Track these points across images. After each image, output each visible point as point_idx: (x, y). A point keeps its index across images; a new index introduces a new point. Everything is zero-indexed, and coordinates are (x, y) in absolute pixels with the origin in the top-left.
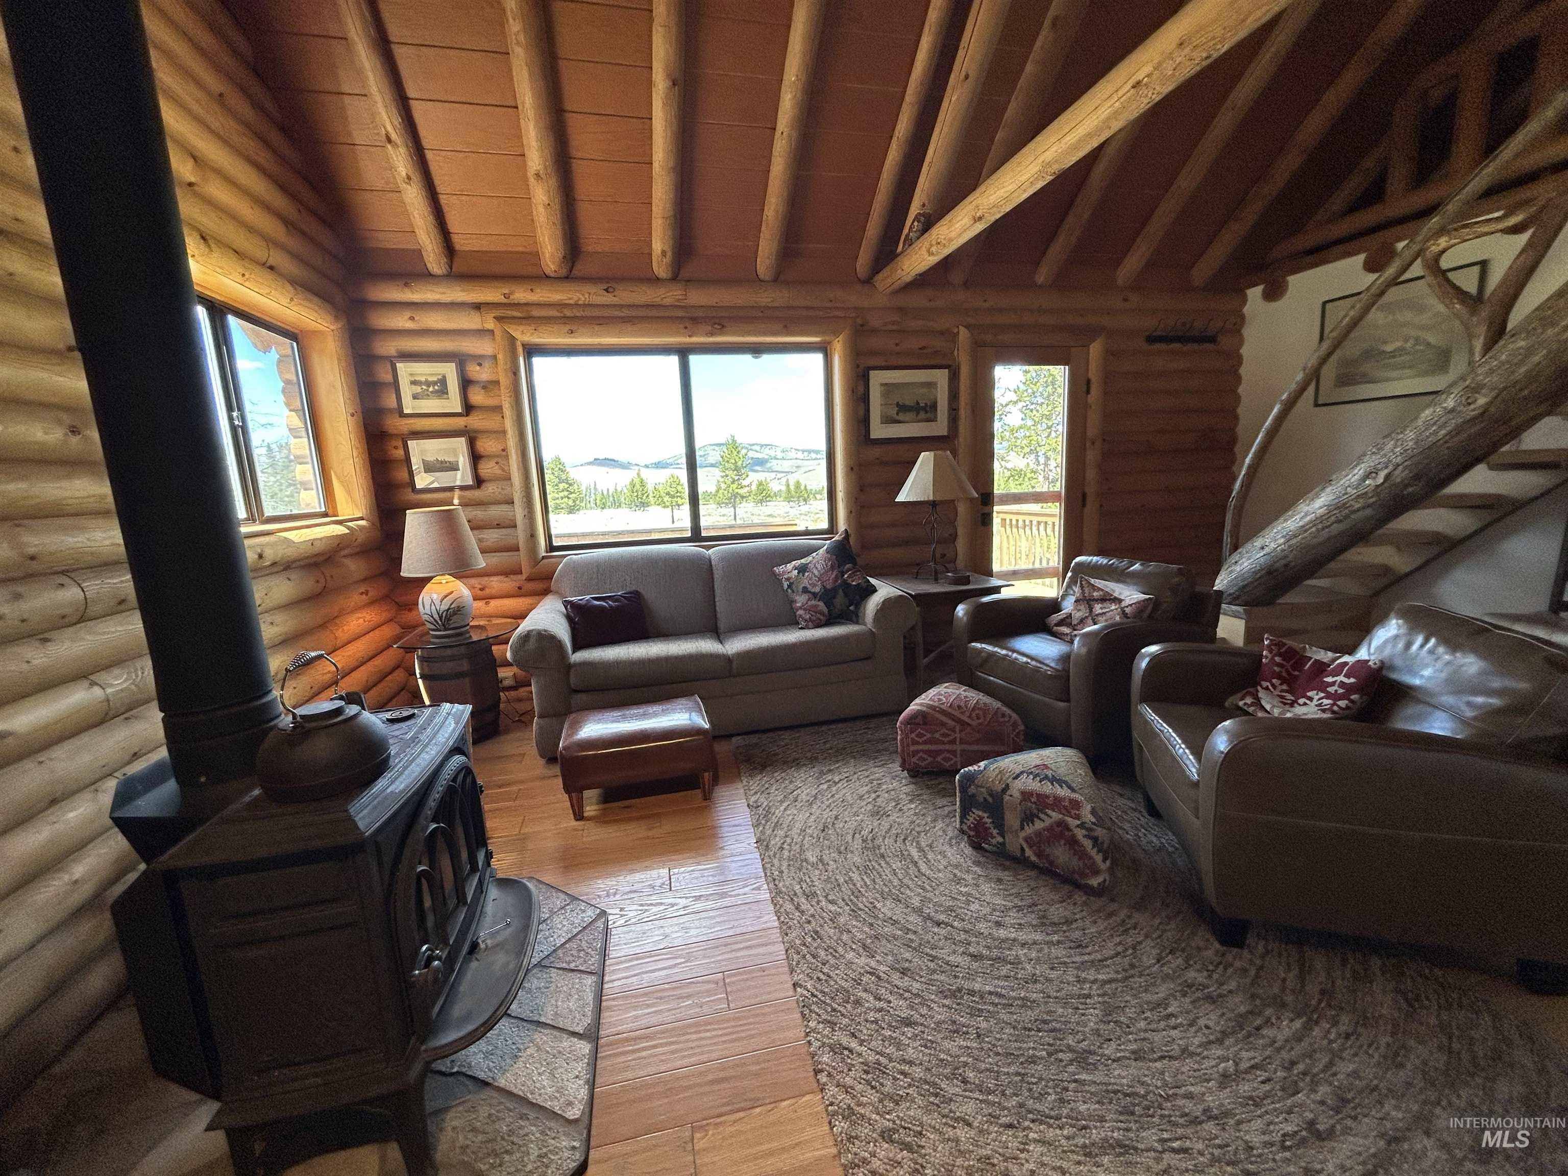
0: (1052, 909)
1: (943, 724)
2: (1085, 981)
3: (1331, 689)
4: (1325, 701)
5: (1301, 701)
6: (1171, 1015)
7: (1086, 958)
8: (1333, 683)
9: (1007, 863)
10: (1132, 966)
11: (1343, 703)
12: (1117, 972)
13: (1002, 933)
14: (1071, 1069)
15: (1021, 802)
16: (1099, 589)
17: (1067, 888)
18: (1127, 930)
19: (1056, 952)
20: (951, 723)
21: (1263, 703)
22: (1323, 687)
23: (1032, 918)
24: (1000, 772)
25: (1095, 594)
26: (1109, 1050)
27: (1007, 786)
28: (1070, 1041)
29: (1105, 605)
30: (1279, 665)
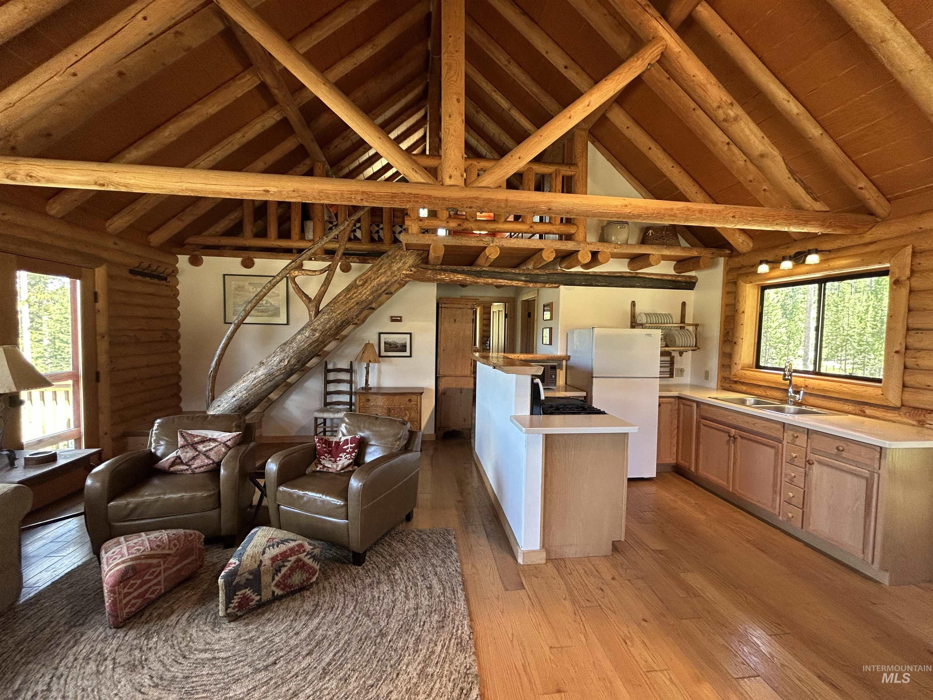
0: (305, 607)
1: (150, 566)
2: (350, 615)
3: (348, 451)
4: (347, 456)
5: (338, 459)
6: (379, 597)
7: (340, 609)
8: (348, 448)
9: (259, 611)
10: (352, 596)
11: (354, 454)
12: (353, 602)
13: (303, 635)
14: (384, 641)
15: (272, 564)
16: (197, 436)
17: (297, 595)
18: (336, 589)
19: (330, 617)
20: (155, 561)
21: (326, 465)
22: (344, 451)
23: (304, 618)
24: (252, 557)
25: (196, 439)
26: (383, 624)
27: (261, 561)
28: (373, 635)
29: (205, 444)
30: (325, 448)
